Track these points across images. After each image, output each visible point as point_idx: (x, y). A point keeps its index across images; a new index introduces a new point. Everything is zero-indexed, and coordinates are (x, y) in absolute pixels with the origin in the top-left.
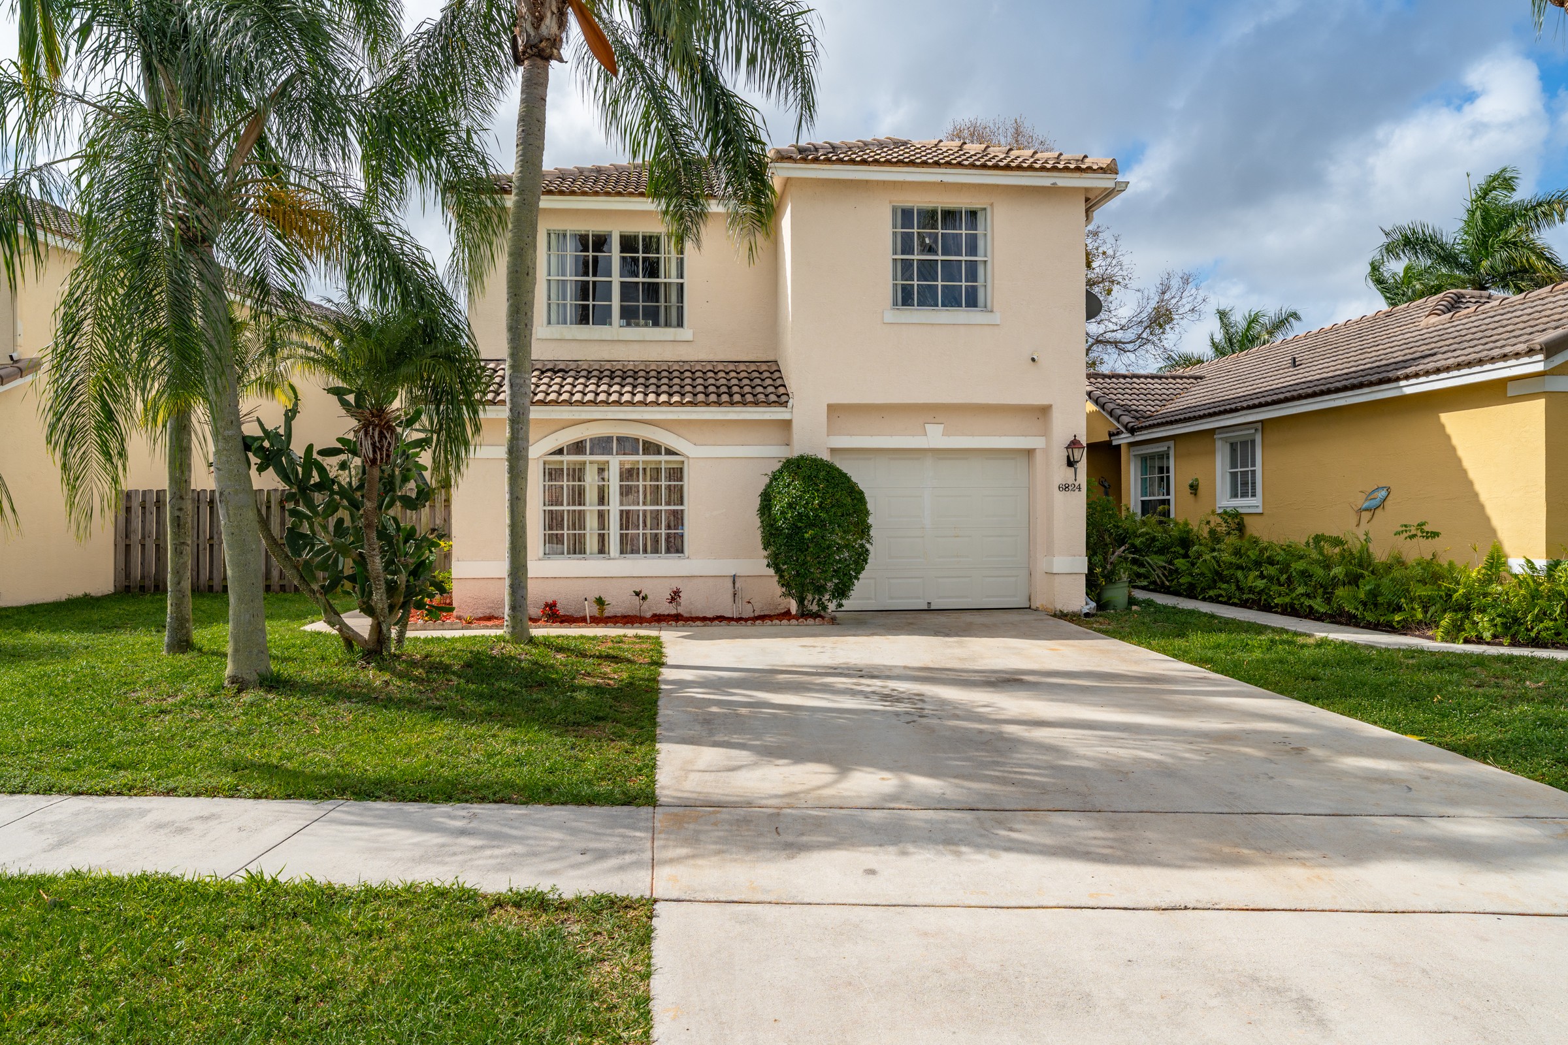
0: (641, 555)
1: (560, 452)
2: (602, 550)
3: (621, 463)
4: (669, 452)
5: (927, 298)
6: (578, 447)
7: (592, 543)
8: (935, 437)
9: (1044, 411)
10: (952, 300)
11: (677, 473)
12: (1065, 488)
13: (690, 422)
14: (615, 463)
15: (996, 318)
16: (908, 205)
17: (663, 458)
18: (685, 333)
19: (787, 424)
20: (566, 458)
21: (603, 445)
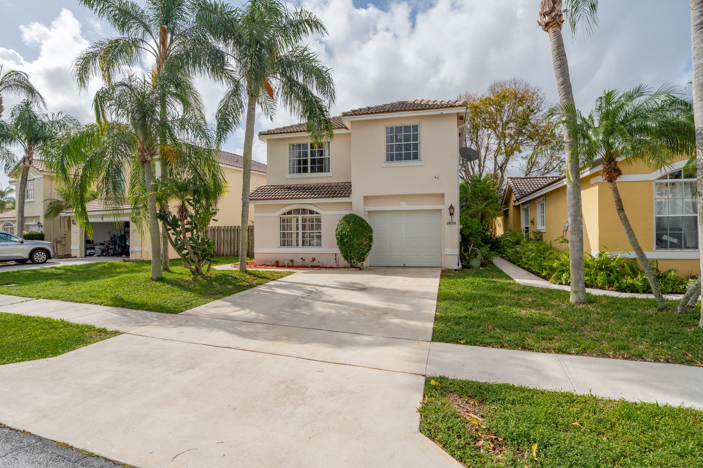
0: (308, 246)
1: (285, 214)
2: (297, 245)
3: (302, 217)
4: (317, 213)
5: (399, 158)
6: (289, 213)
7: (294, 243)
8: (403, 206)
9: (442, 195)
10: (408, 157)
11: (319, 220)
12: (449, 223)
13: (322, 203)
14: (300, 217)
15: (422, 163)
16: (392, 126)
17: (315, 215)
18: (330, 174)
19: (351, 203)
20: (286, 216)
21: (297, 211)
